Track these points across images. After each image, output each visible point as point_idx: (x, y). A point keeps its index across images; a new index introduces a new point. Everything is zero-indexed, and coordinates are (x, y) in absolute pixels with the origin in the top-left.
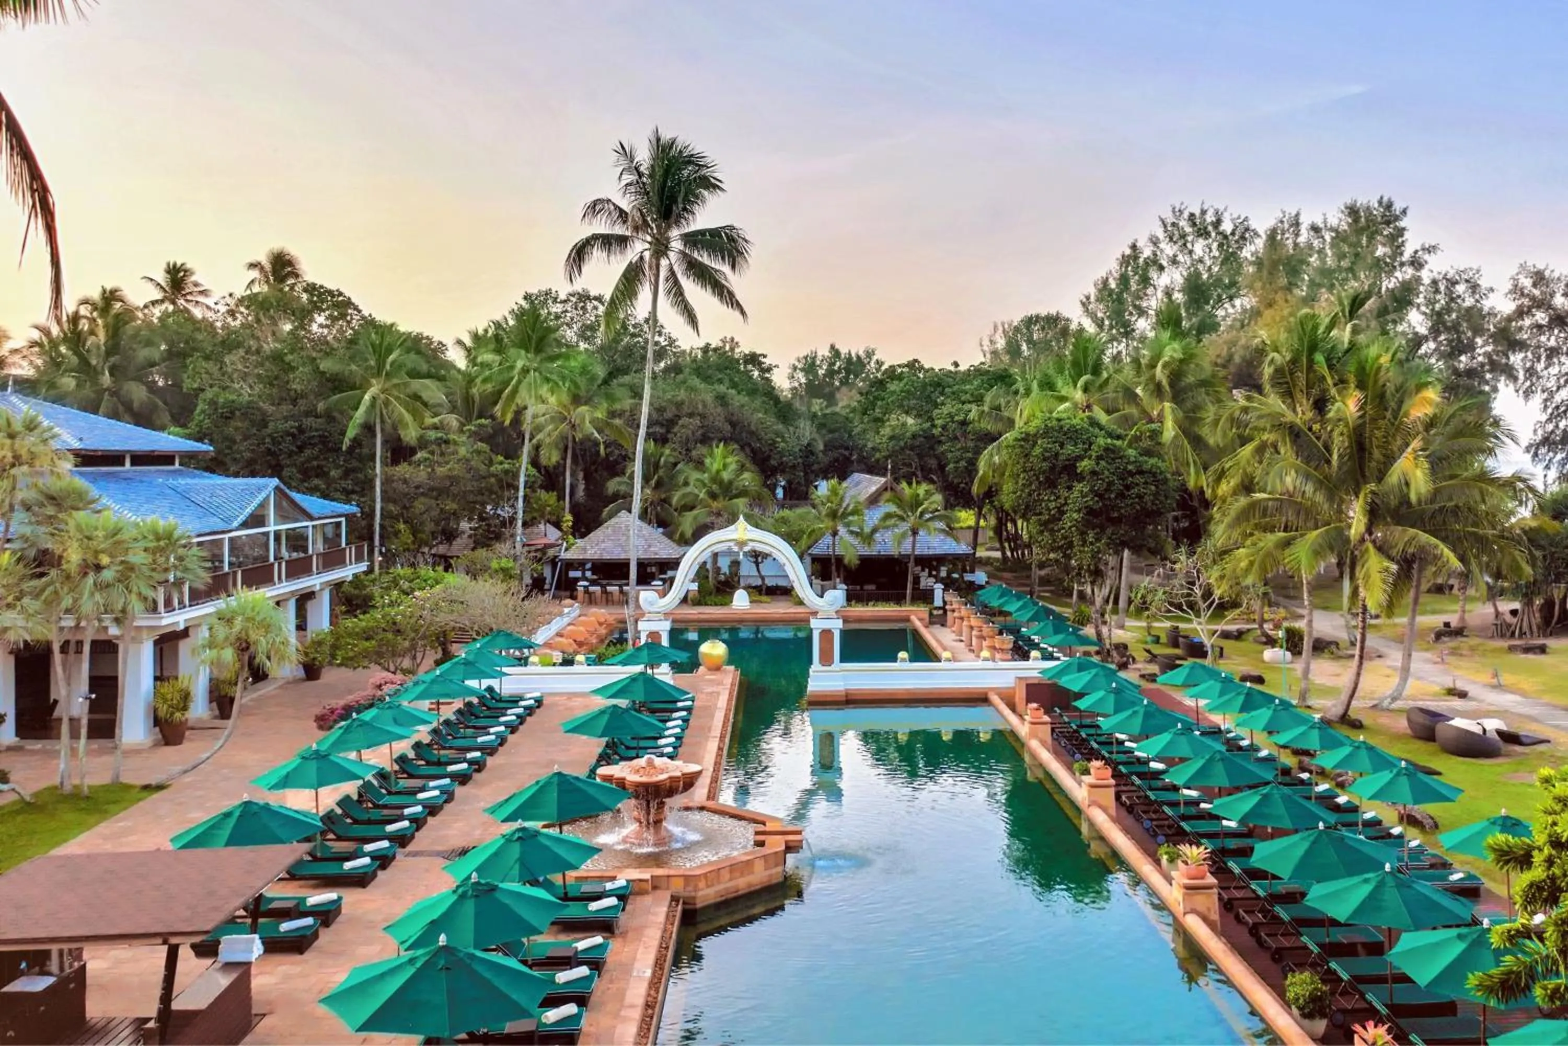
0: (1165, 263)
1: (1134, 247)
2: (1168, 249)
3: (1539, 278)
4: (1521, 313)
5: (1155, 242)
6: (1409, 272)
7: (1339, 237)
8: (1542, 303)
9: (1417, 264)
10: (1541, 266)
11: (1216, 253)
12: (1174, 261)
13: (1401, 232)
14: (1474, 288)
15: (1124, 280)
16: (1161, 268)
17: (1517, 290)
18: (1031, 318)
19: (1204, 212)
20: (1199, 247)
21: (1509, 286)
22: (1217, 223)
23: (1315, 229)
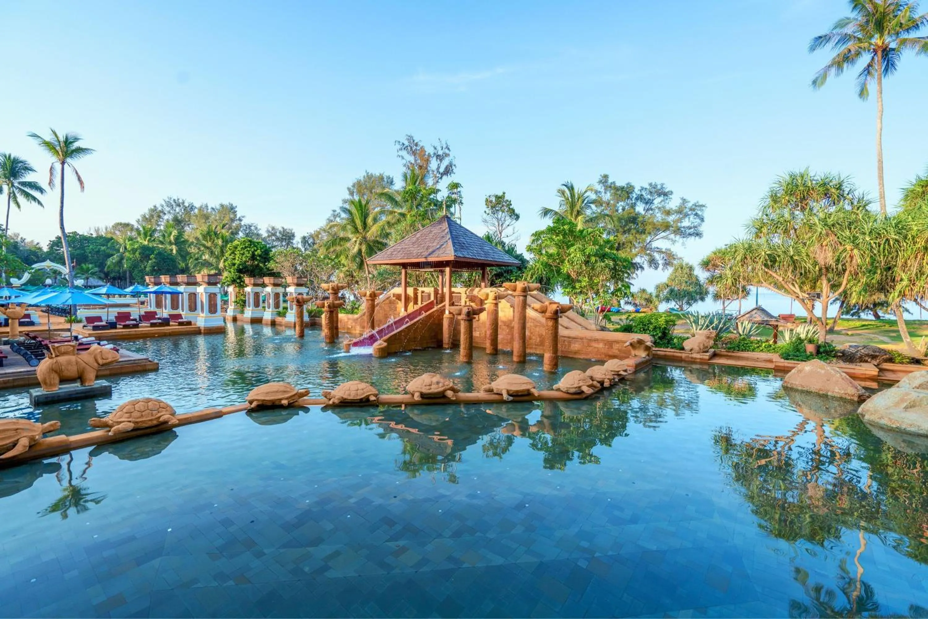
0: (166, 212)
1: (155, 207)
2: (167, 209)
3: (273, 228)
4: (269, 236)
5: (162, 206)
6: (238, 222)
7: (219, 210)
8: (274, 235)
9: (240, 220)
10: (273, 225)
11: (183, 211)
12: (169, 212)
13: (236, 212)
14: (256, 228)
15: (152, 216)
16: (165, 214)
17: (268, 231)
18: (118, 223)
19: (178, 199)
20: (178, 209)
21: (266, 229)
22: (183, 203)
23: (213, 209)
